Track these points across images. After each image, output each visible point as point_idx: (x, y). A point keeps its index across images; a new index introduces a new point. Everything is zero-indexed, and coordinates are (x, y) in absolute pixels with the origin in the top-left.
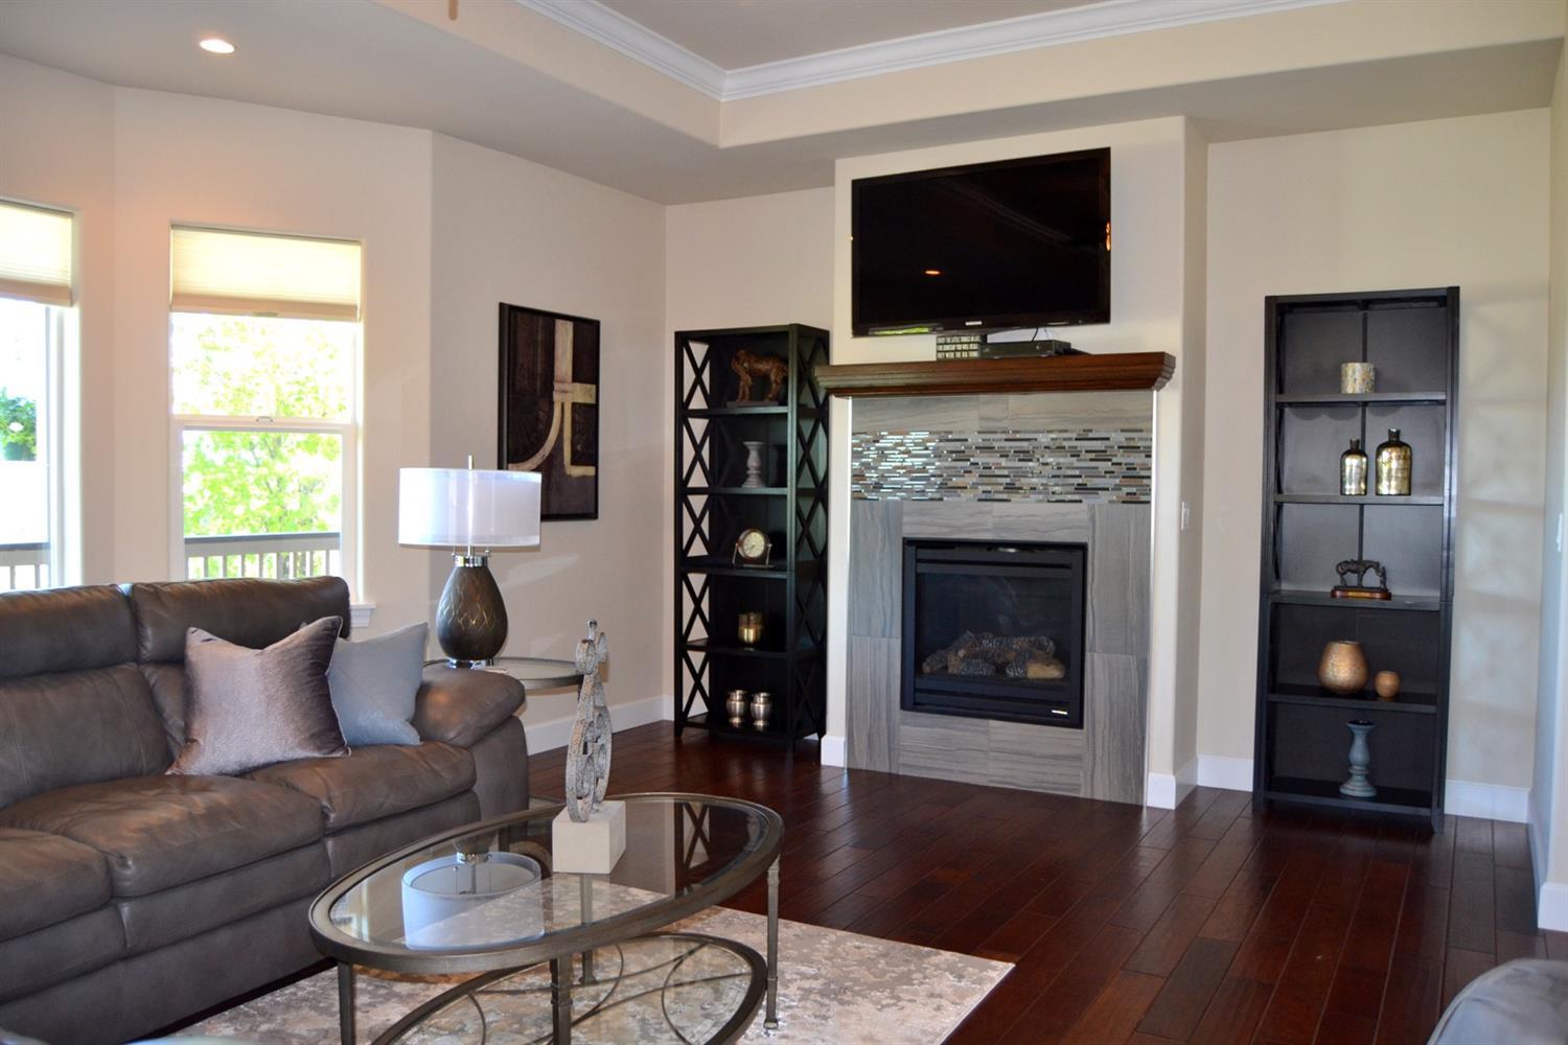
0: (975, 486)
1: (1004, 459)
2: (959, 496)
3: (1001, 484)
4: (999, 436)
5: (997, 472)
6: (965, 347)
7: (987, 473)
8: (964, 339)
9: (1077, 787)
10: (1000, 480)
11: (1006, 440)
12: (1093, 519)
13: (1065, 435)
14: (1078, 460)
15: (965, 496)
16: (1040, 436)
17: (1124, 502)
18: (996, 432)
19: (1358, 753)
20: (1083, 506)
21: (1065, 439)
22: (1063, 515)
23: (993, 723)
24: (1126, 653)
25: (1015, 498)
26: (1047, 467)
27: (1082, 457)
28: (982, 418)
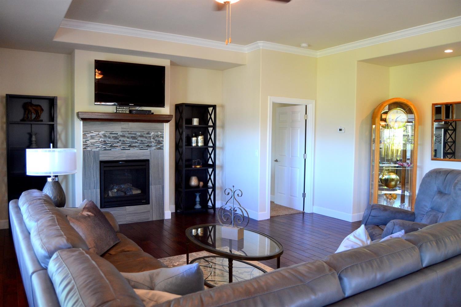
0: (120, 146)
1: (128, 139)
2: (116, 149)
3: (128, 145)
4: (127, 133)
5: (126, 142)
6: (125, 110)
7: (124, 143)
8: (125, 108)
9: (149, 218)
10: (127, 144)
11: (129, 134)
12: (151, 154)
13: (144, 133)
14: (147, 139)
15: (118, 149)
16: (137, 133)
17: (158, 149)
18: (126, 132)
19: (198, 199)
20: (148, 150)
21: (144, 134)
22: (143, 153)
23: (127, 207)
24: (159, 185)
25: (131, 149)
26: (139, 141)
27: (148, 138)
28: (122, 128)
